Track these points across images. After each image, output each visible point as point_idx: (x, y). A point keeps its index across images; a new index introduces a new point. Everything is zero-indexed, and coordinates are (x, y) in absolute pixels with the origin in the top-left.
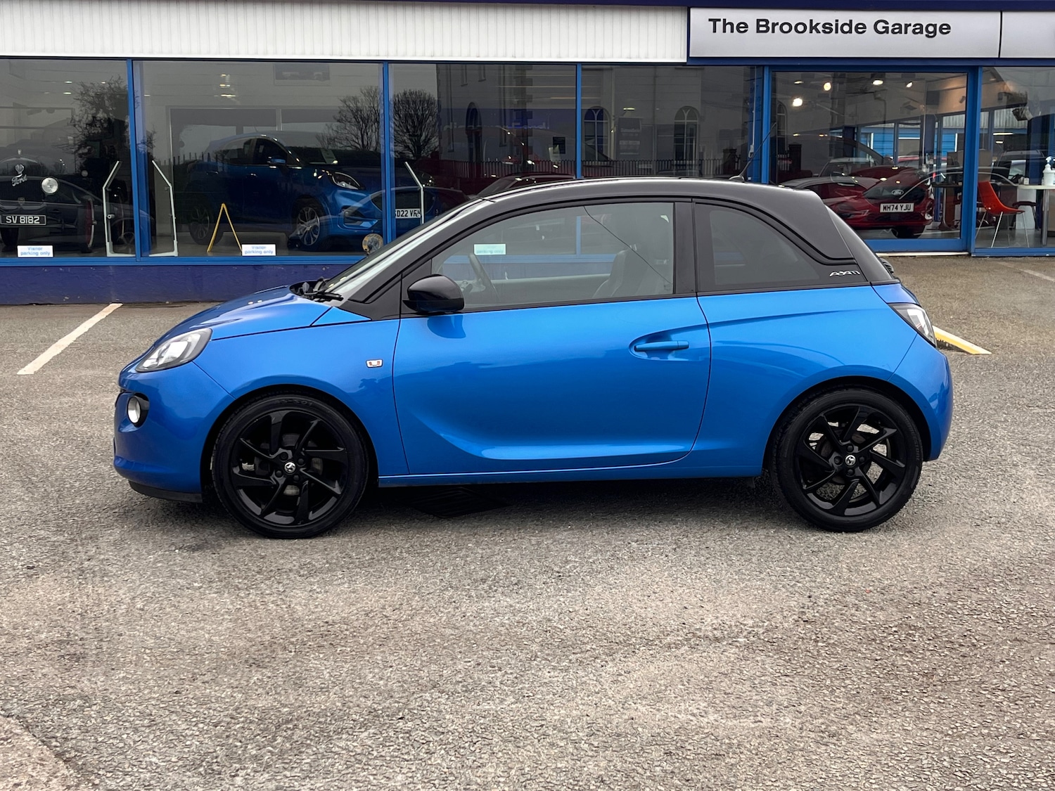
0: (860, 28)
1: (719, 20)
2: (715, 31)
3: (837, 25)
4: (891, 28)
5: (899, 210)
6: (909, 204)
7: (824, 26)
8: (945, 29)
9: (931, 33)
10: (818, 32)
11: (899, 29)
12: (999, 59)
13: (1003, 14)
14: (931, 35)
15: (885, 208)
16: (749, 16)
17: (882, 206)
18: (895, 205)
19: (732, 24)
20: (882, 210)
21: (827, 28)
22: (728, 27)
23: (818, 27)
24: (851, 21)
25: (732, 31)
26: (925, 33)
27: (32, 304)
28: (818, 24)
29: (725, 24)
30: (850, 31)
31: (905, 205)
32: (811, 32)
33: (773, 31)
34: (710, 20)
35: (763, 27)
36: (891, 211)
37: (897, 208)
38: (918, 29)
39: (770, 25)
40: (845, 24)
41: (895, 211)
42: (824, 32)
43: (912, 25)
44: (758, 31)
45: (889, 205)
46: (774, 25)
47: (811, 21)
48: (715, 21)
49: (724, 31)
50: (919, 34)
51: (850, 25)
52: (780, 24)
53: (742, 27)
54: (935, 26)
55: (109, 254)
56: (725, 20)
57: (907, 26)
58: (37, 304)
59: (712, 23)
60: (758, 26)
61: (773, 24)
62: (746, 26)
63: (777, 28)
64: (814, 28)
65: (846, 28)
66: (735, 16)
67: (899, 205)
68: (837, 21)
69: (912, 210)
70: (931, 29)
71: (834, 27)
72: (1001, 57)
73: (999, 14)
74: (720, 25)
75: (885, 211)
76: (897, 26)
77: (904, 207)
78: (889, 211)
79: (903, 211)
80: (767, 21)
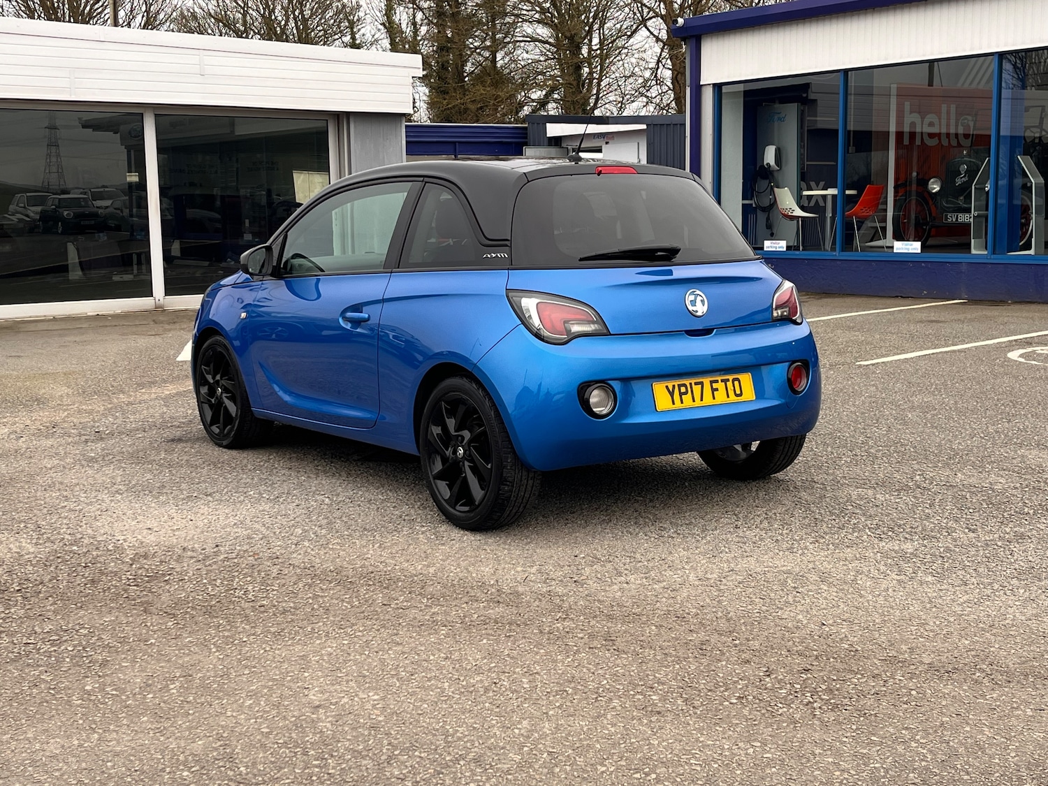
27: (897, 297)
55: (974, 252)
58: (902, 297)
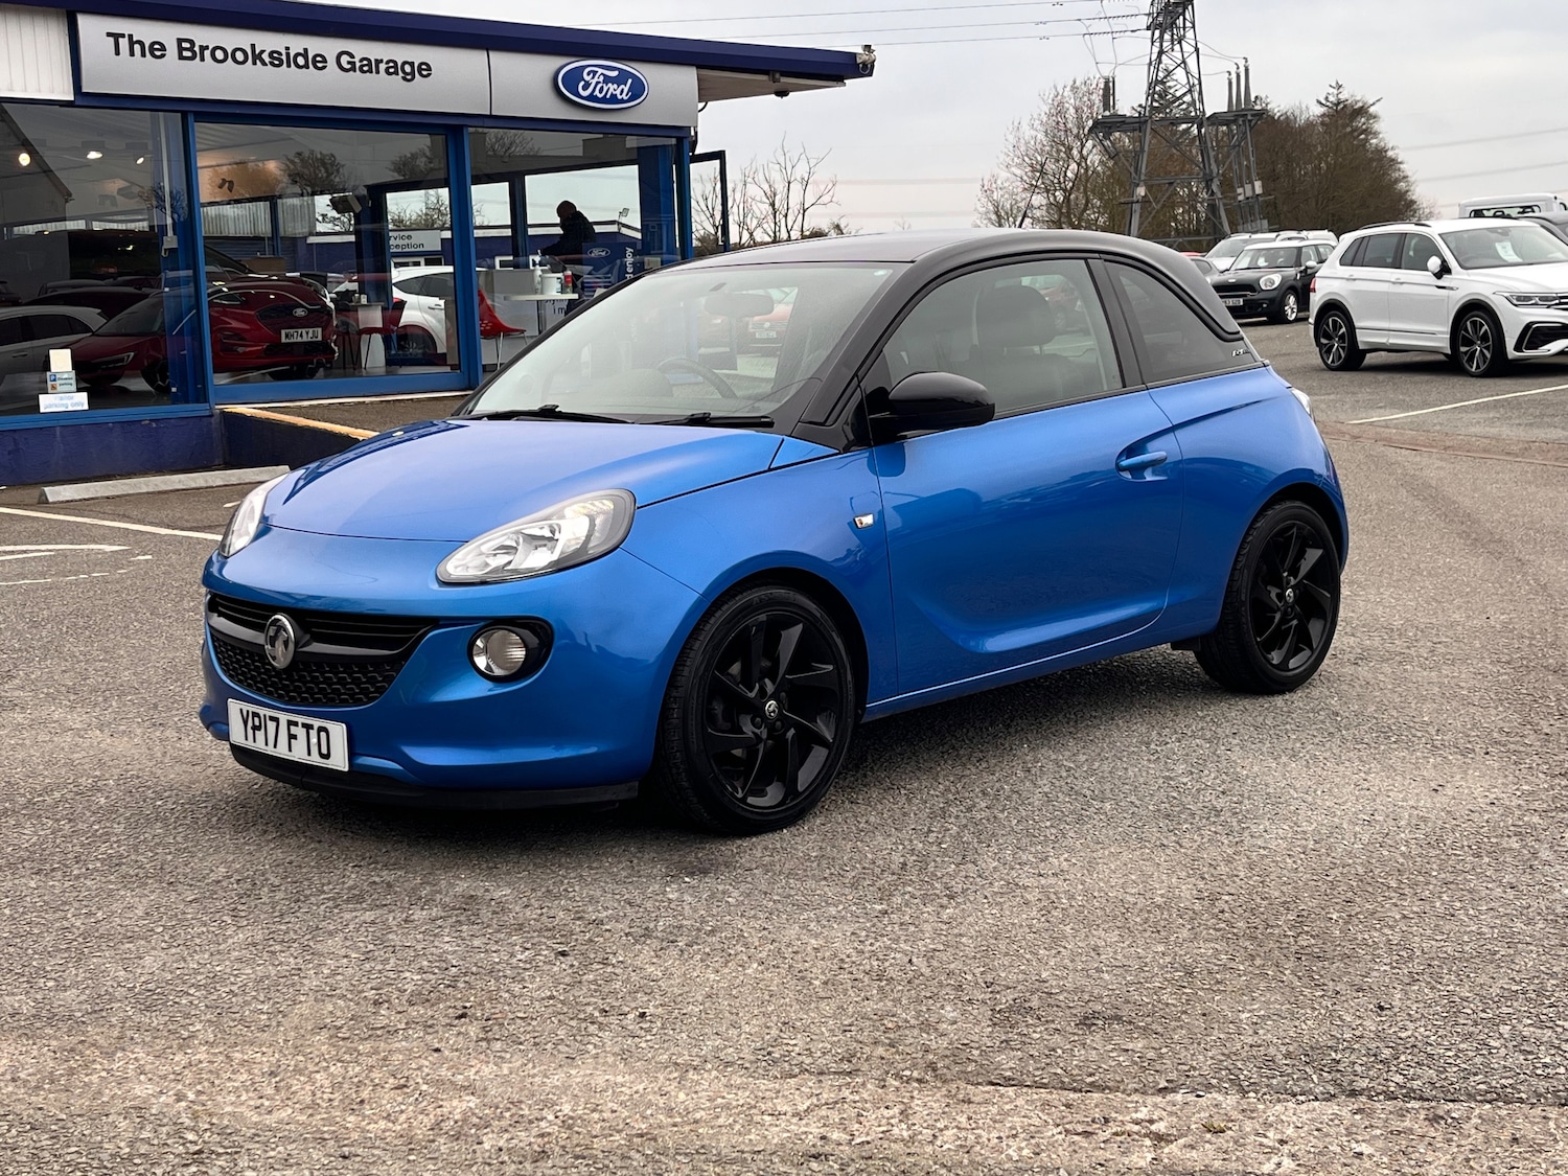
0: (319, 62)
1: (123, 36)
2: (117, 53)
3: (288, 55)
4: (358, 65)
5: (305, 339)
6: (315, 329)
7: (271, 54)
8: (425, 69)
9: (408, 74)
10: (264, 64)
11: (369, 67)
12: (491, 117)
13: (491, 53)
14: (408, 78)
15: (287, 336)
16: (167, 33)
17: (283, 332)
18: (300, 331)
19: (141, 43)
20: (283, 340)
21: (276, 59)
22: (137, 48)
23: (263, 56)
24: (306, 50)
25: (143, 55)
26: (401, 74)
28: (263, 51)
29: (132, 43)
30: (306, 66)
31: (311, 330)
32: (254, 63)
33: (202, 59)
34: (109, 35)
35: (188, 50)
36: (295, 340)
37: (301, 336)
38: (393, 68)
39: (197, 49)
40: (300, 54)
41: (299, 339)
42: (272, 64)
43: (385, 61)
44: (181, 58)
45: (292, 331)
46: (203, 48)
47: (253, 46)
48: (116, 36)
49: (132, 54)
50: (394, 76)
51: (305, 54)
52: (211, 48)
53: (156, 50)
54: (412, 64)
56: (131, 36)
57: (378, 62)
59: (112, 39)
60: (181, 49)
61: (201, 47)
62: (163, 48)
63: (207, 53)
64: (257, 57)
65: (301, 61)
66: (146, 31)
67: (304, 331)
68: (287, 48)
69: (320, 338)
70: (408, 68)
71: (284, 57)
72: (493, 113)
73: (486, 53)
74: (124, 43)
75: (288, 341)
76: (365, 62)
77: (310, 335)
78: (292, 340)
79: (310, 339)
80: (192, 42)
